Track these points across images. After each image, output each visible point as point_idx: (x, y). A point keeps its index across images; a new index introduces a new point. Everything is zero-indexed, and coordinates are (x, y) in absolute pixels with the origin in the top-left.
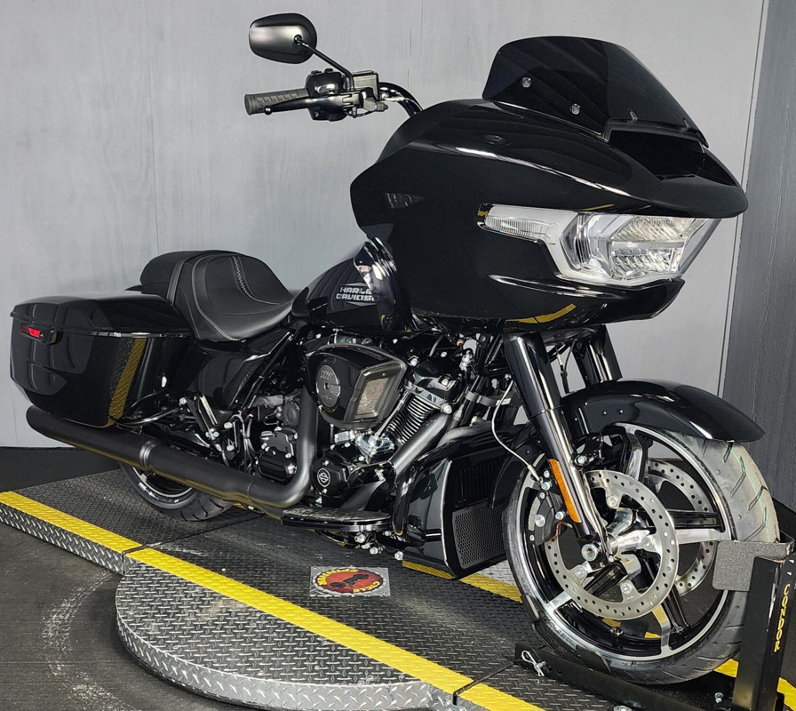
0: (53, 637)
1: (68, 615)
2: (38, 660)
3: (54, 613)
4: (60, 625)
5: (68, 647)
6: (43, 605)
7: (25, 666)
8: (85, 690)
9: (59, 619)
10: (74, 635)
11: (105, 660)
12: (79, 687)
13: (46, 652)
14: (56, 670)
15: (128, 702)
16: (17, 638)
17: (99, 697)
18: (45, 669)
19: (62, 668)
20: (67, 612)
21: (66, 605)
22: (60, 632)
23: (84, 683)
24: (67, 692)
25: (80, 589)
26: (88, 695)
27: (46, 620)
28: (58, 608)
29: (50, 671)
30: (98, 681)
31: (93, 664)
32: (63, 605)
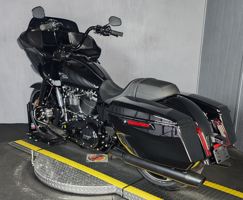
0: (17, 175)
1: (21, 169)
2: (13, 182)
3: (17, 169)
4: (18, 172)
5: (21, 178)
6: (14, 166)
7: (9, 183)
8: (26, 189)
9: (18, 170)
10: (22, 174)
11: (31, 181)
12: (24, 189)
13: (15, 179)
14: (18, 184)
15: (37, 192)
16: (7, 176)
17: (30, 191)
18: (15, 184)
19: (19, 183)
20: (20, 168)
21: (20, 166)
22: (18, 174)
23: (25, 187)
24: (21, 190)
25: (24, 162)
26: (27, 191)
27: (15, 170)
28: (18, 167)
29: (16, 184)
30: (29, 187)
31: (28, 182)
32: (19, 166)
